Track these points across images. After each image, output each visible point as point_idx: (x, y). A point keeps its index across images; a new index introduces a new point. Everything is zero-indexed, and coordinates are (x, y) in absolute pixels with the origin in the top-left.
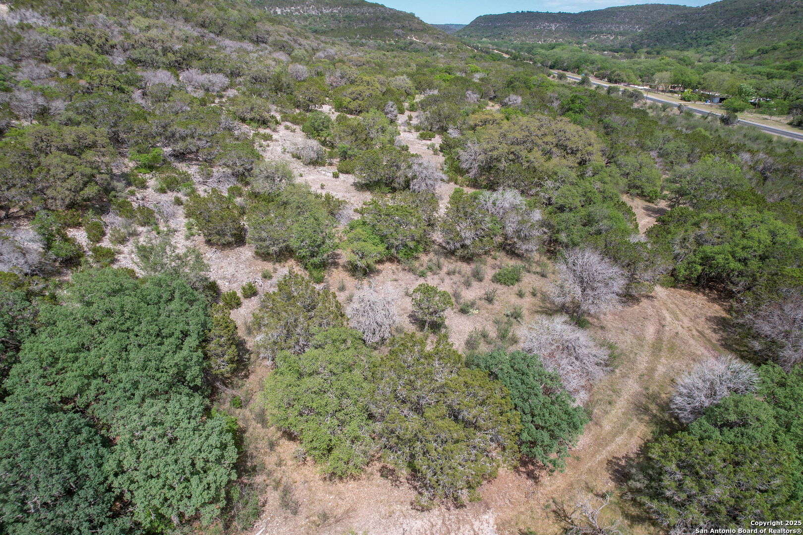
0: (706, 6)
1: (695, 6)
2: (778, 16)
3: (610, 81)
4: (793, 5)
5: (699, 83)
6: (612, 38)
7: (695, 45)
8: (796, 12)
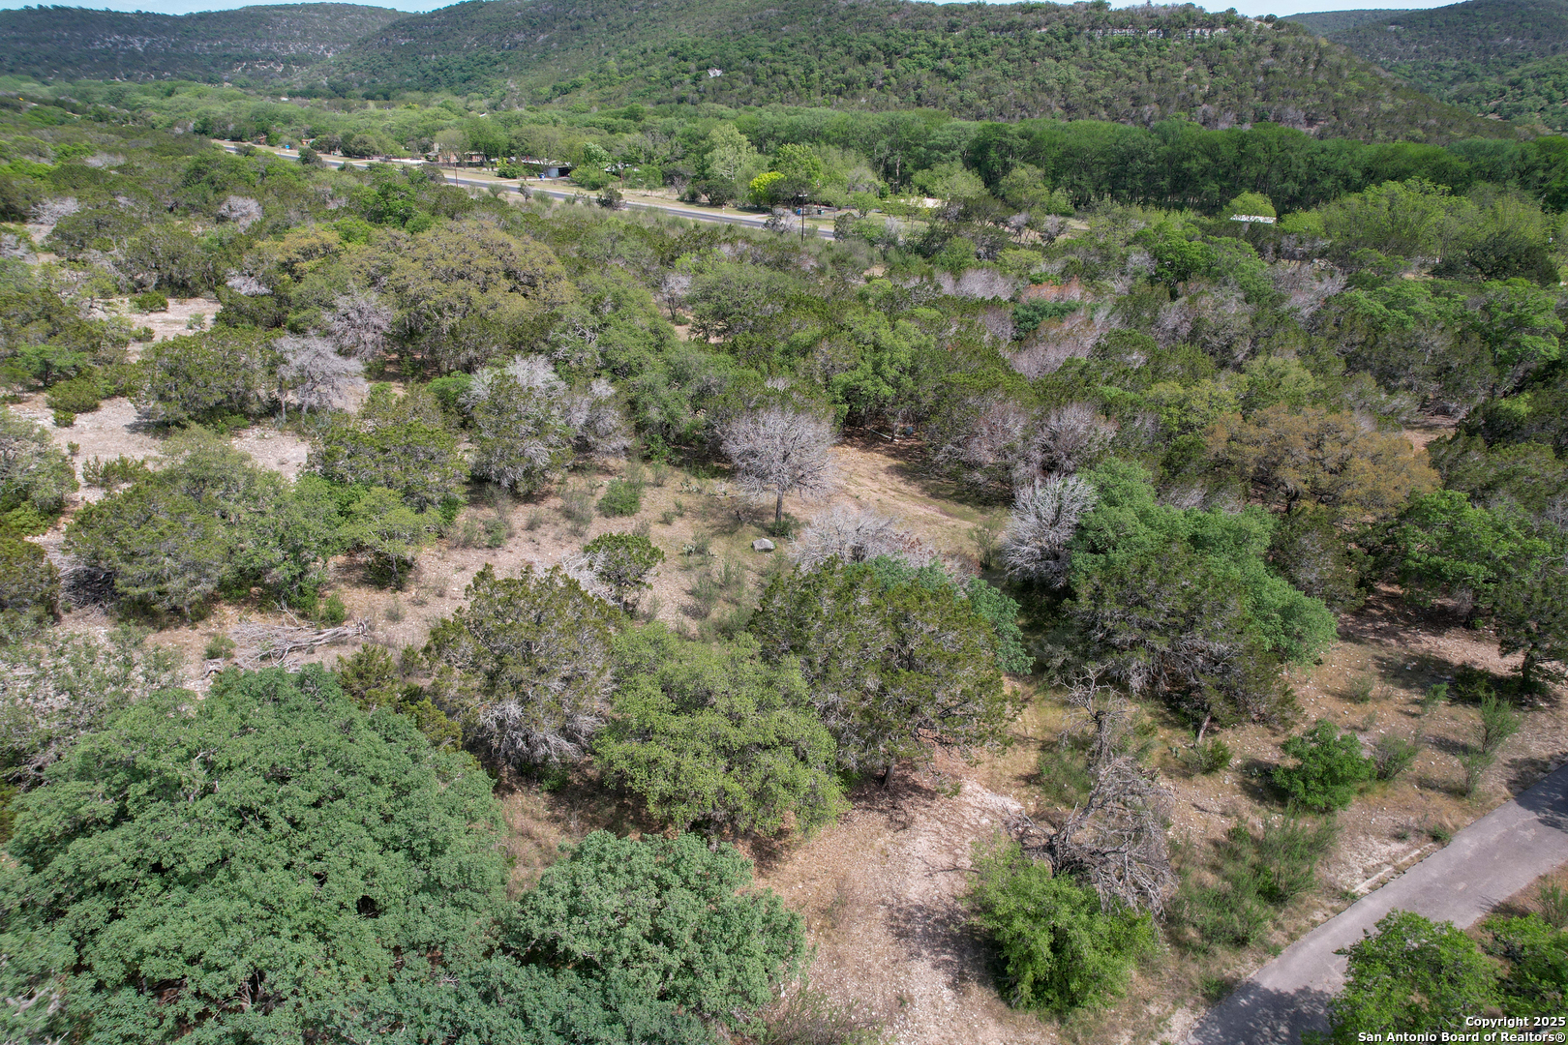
0: (437, 13)
1: (411, 10)
2: (555, 33)
3: (348, 153)
4: (570, 16)
5: (511, 146)
6: (280, 69)
7: (444, 81)
8: (578, 28)
